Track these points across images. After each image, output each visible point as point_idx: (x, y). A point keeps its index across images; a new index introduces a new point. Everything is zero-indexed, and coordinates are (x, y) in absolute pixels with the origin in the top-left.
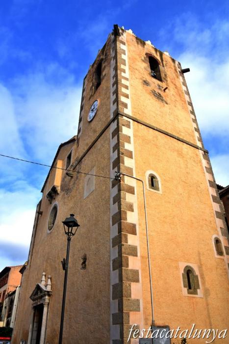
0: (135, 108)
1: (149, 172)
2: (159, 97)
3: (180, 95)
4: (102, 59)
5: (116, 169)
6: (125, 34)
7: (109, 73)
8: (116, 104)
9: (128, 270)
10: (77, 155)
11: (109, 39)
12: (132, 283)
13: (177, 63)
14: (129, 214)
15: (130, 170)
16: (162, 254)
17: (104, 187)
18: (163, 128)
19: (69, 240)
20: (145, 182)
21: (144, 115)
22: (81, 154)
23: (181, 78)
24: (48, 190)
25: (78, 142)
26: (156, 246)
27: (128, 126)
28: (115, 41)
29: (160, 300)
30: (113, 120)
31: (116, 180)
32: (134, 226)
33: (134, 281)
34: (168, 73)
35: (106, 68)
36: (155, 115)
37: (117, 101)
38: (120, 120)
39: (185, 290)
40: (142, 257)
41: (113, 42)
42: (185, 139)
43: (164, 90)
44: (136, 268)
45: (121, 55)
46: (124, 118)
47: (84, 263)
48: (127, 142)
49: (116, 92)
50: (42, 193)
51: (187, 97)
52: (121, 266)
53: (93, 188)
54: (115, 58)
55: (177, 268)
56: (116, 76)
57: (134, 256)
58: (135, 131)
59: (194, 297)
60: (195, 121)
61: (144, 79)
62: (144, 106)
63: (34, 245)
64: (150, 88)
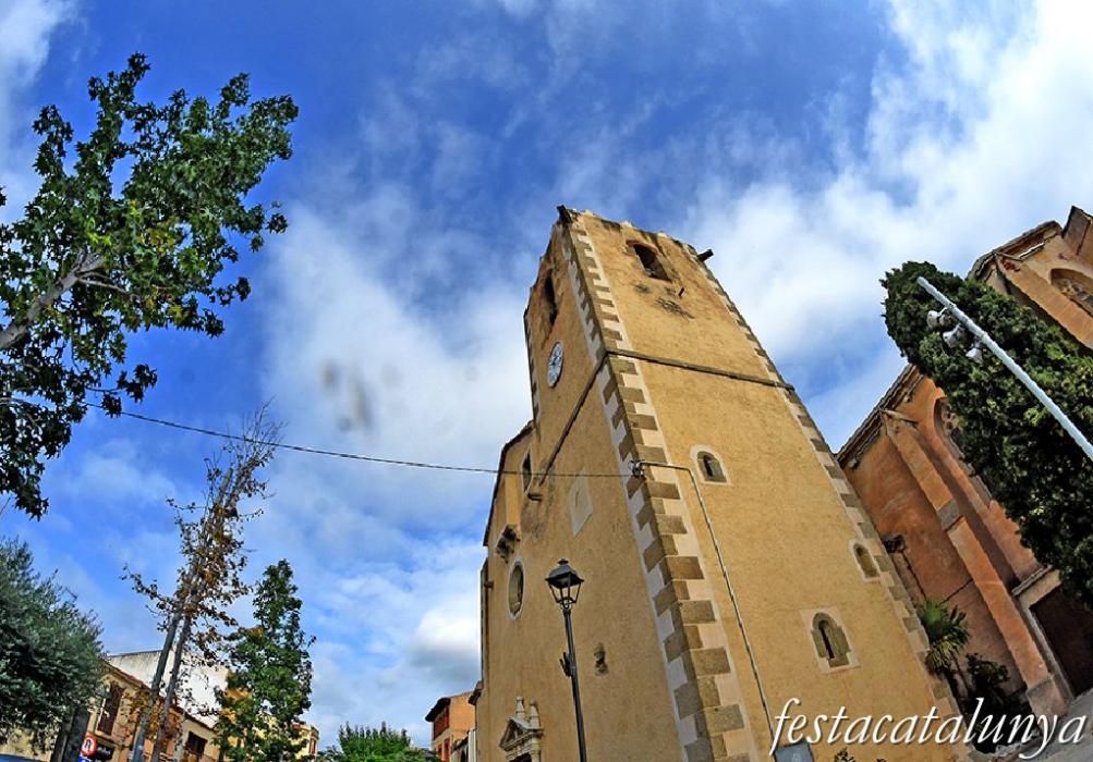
0: (635, 337)
1: (696, 449)
2: (674, 308)
3: (710, 298)
4: (551, 271)
5: (630, 457)
6: (580, 219)
7: (568, 288)
8: (597, 336)
9: (702, 651)
10: (542, 454)
11: (555, 234)
12: (716, 676)
13: (685, 247)
14: (678, 539)
15: (658, 452)
16: (764, 604)
17: (613, 501)
18: (698, 362)
19: (567, 613)
20: (695, 470)
21: (658, 345)
22: (551, 452)
23: (701, 269)
24: (497, 536)
25: (538, 433)
26: (748, 592)
27: (632, 370)
28: (566, 233)
29: (780, 695)
30: (600, 368)
31: (637, 477)
32: (694, 561)
33: (720, 672)
34: (677, 266)
35: (562, 283)
36: (676, 342)
37: (598, 329)
38: (613, 364)
39: (824, 662)
40: (726, 620)
41: (563, 235)
42: (745, 373)
43: (680, 294)
44: (718, 645)
45: (583, 251)
46: (621, 357)
47: (601, 661)
48: (637, 401)
49: (593, 316)
50: (485, 548)
51: (723, 298)
52: (685, 647)
53: (590, 510)
54: (575, 258)
55: (799, 623)
56: (584, 288)
57: (708, 621)
58: (648, 378)
59: (844, 671)
60: (752, 337)
61: (638, 284)
62: (651, 329)
63: (487, 648)
64: (653, 296)
